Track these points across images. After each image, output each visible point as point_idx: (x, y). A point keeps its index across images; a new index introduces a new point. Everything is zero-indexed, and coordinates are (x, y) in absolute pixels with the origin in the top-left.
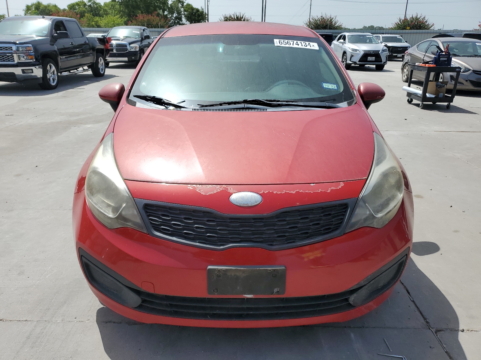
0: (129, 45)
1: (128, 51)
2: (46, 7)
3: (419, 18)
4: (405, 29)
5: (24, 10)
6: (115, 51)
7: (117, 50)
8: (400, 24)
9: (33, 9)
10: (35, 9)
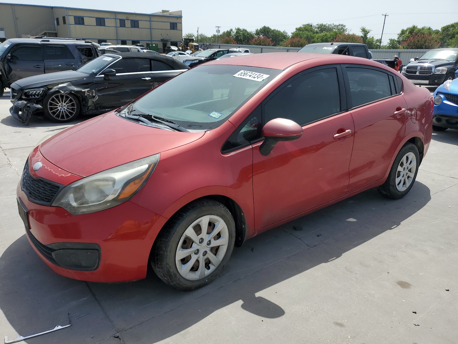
0: (435, 68)
1: (432, 74)
2: (419, 30)
5: (398, 34)
6: (418, 74)
7: (420, 73)
9: (407, 33)
10: (408, 32)
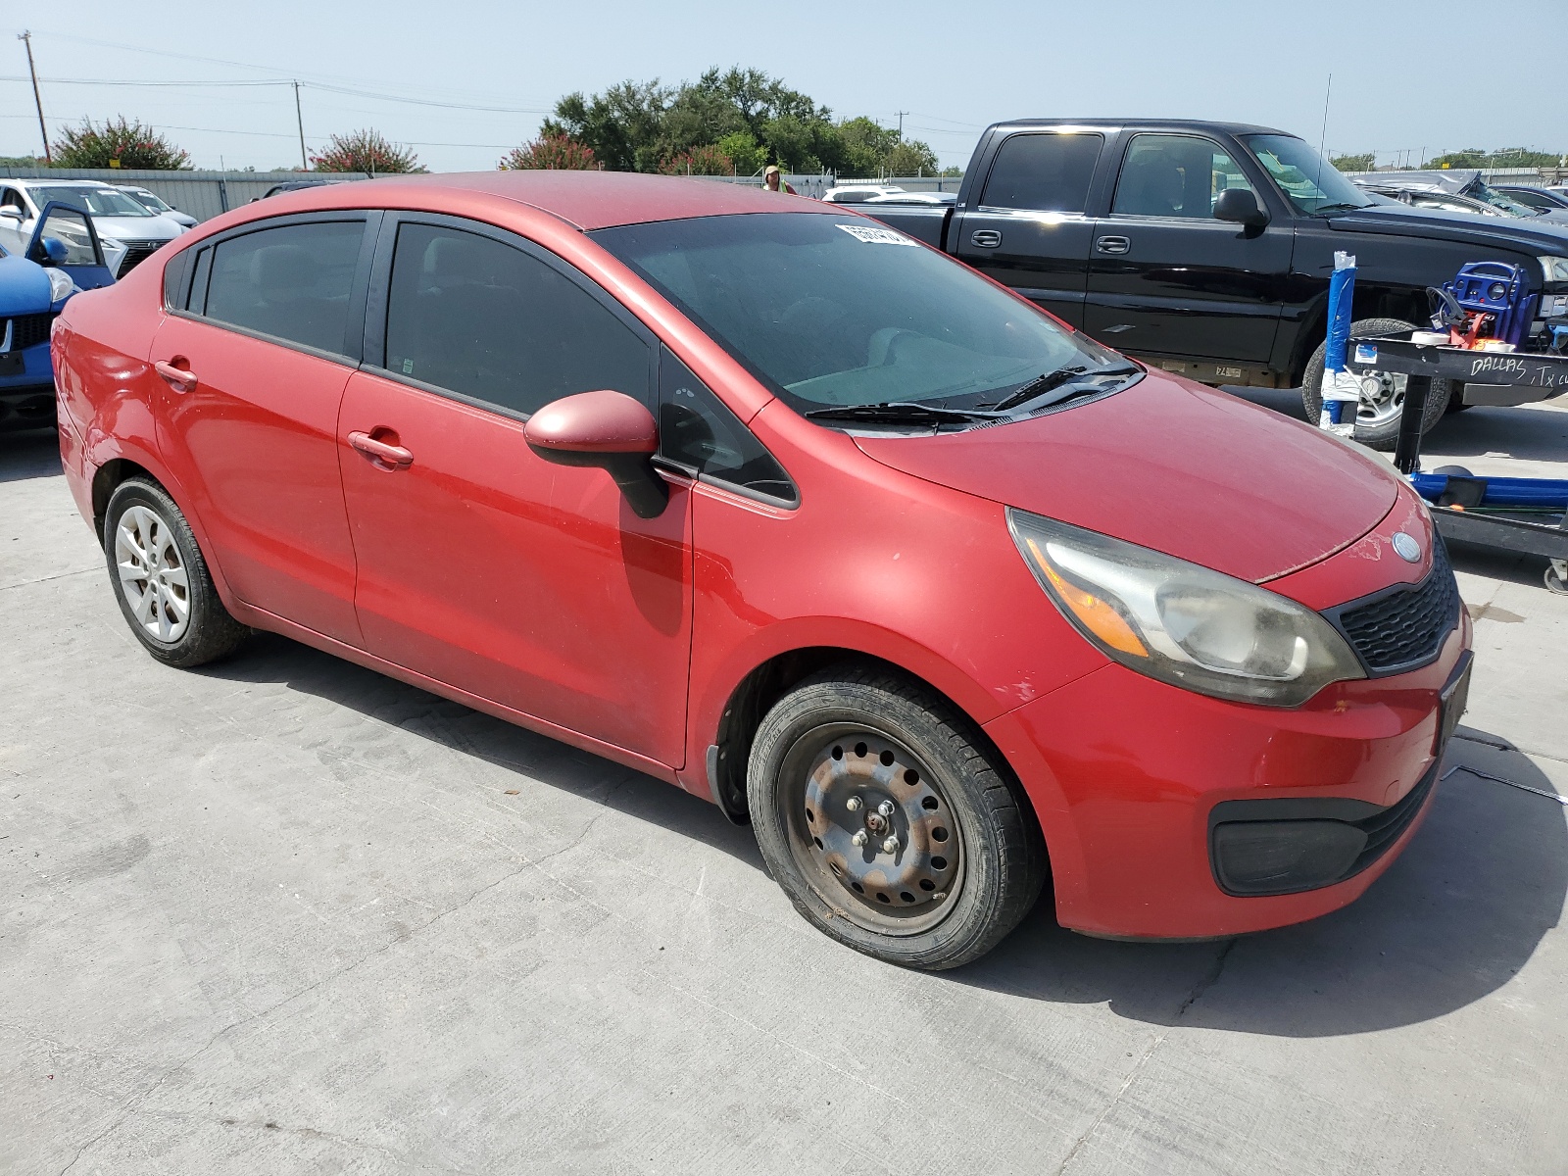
3: (135, 132)
4: (108, 166)
8: (75, 148)
